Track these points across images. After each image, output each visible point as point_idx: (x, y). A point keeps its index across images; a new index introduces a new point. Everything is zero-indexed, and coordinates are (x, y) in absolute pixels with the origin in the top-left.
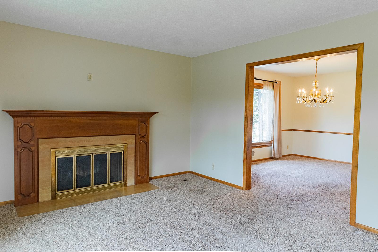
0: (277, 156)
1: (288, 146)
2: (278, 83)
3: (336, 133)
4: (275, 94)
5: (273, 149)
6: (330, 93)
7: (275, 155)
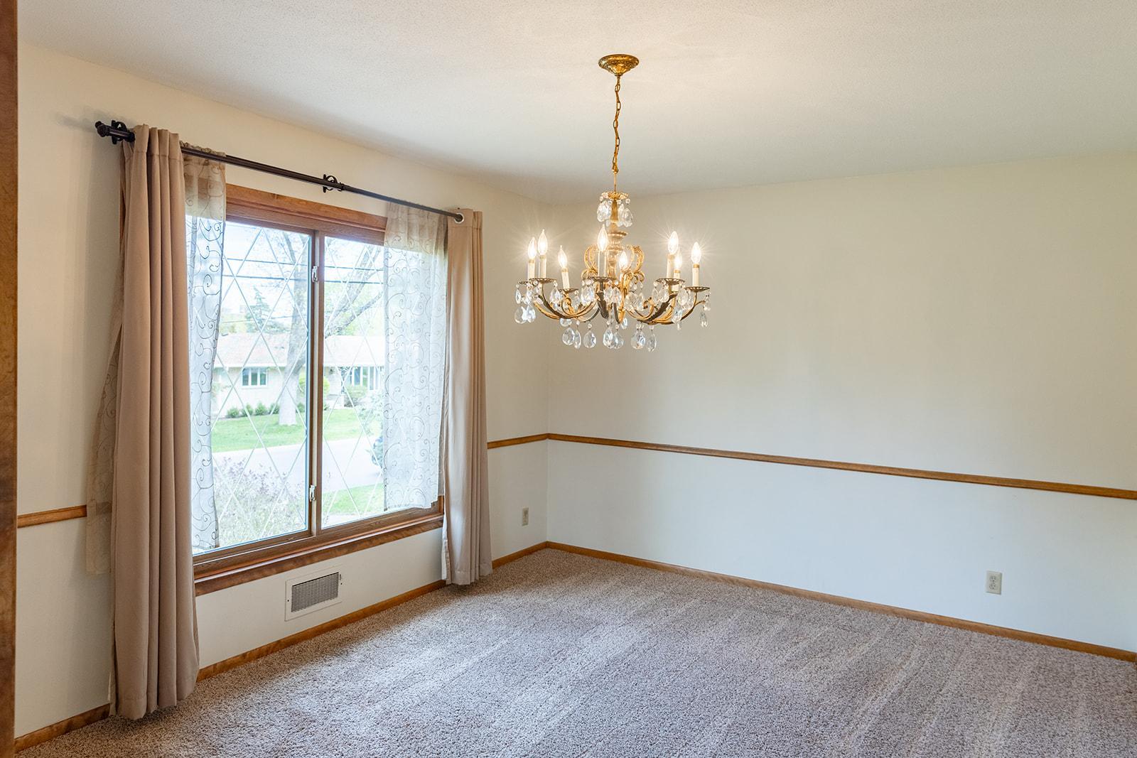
0: (462, 578)
1: (526, 513)
2: (468, 220)
3: (715, 451)
4: (454, 273)
5: (445, 541)
6: (688, 267)
7: (458, 573)
